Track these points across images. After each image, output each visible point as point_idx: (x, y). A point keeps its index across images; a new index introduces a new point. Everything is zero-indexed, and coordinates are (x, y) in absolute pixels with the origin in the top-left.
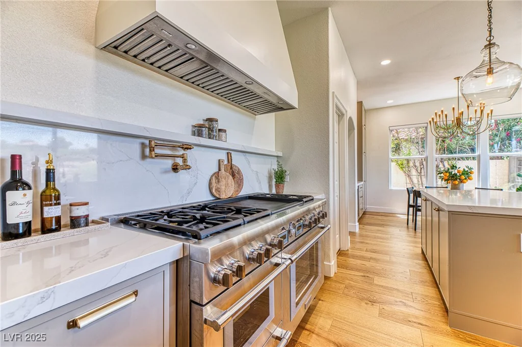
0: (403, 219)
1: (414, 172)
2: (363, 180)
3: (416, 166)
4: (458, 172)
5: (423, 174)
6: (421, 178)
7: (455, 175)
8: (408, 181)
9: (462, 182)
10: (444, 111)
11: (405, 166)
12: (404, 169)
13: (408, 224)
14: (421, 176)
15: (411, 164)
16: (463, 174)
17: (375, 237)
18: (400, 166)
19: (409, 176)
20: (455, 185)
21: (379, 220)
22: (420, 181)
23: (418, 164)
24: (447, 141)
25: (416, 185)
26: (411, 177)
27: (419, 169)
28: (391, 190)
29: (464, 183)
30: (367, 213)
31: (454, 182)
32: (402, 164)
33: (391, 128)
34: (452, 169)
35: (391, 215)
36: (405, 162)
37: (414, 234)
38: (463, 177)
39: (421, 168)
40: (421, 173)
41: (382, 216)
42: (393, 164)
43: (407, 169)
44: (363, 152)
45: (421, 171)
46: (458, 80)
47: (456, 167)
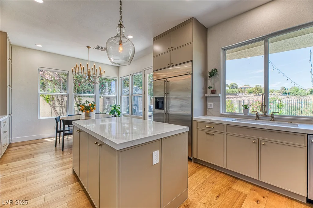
0: (52, 142)
1: (57, 104)
2: (8, 113)
3: (58, 100)
4: (89, 105)
5: (63, 105)
6: (62, 108)
7: (88, 107)
8: (53, 111)
9: (91, 111)
10: (82, 65)
11: (50, 100)
12: (50, 102)
13: (56, 147)
14: (62, 107)
15: (55, 98)
16: (92, 106)
17: (24, 176)
18: (46, 99)
19: (53, 107)
20: (88, 113)
21: (27, 150)
22: (61, 110)
23: (60, 98)
24: (77, 85)
25: (59, 113)
26: (55, 107)
27: (61, 102)
28: (40, 119)
29: (92, 111)
30: (13, 145)
31: (87, 111)
32: (48, 98)
33: (40, 68)
34: (86, 103)
35: (40, 141)
36: (50, 97)
37: (61, 155)
38: (92, 108)
39: (62, 102)
40: (62, 104)
41: (30, 144)
42: (41, 98)
43: (52, 102)
44: (8, 84)
45: (62, 103)
46: (89, 48)
47: (88, 102)
